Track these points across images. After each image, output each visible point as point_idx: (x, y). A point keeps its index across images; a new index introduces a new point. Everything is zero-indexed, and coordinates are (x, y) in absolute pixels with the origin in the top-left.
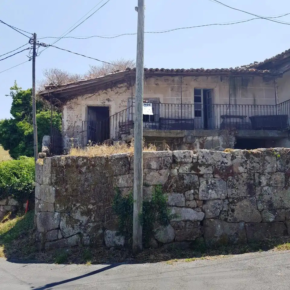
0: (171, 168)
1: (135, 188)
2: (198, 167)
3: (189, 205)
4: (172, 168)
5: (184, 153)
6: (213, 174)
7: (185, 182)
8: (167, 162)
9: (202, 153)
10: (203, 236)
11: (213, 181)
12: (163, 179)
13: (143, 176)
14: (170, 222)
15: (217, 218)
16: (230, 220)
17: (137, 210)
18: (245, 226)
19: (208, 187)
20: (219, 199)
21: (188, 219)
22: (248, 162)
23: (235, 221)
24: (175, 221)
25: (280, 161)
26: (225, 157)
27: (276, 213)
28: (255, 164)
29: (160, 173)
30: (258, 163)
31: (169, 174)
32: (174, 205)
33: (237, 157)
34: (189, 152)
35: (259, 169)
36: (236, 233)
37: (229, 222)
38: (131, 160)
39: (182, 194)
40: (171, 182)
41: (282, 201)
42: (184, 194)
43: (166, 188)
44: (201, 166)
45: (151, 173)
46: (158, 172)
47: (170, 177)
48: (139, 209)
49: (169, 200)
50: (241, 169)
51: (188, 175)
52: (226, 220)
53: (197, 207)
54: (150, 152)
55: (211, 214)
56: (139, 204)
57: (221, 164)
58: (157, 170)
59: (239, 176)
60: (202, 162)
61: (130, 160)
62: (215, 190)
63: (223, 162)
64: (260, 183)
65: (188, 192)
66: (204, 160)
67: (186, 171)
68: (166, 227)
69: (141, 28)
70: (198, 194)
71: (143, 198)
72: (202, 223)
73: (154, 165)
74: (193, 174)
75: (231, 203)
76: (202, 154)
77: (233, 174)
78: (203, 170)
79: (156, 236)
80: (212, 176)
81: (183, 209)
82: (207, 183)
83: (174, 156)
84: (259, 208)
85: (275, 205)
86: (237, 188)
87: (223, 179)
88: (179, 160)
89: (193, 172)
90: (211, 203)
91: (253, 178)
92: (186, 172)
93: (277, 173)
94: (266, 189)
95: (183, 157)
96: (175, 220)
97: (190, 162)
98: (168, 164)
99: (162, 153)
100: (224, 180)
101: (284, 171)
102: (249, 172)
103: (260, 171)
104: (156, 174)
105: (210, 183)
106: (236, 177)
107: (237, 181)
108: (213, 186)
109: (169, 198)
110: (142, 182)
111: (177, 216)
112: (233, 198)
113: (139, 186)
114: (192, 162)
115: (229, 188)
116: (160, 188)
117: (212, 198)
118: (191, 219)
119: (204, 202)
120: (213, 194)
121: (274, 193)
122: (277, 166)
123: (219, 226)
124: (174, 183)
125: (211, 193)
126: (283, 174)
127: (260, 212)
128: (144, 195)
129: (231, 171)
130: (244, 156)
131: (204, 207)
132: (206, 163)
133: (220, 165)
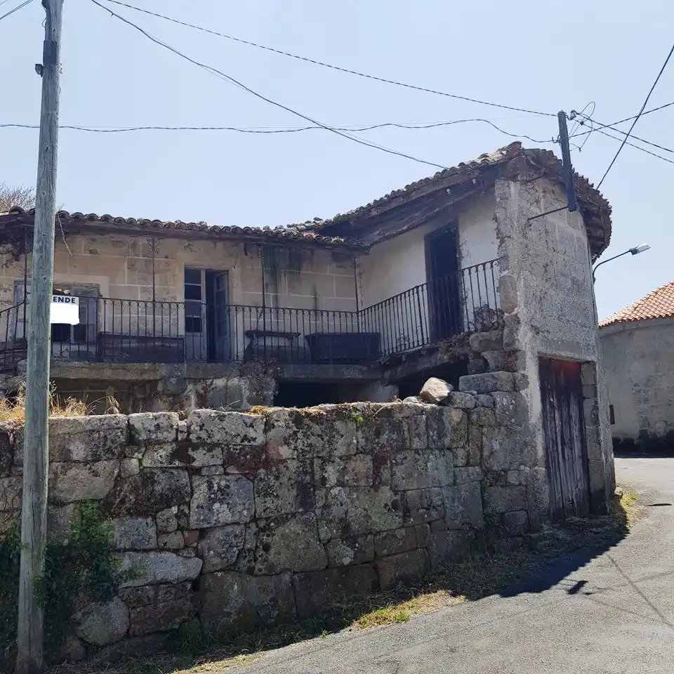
0: (123, 456)
1: (27, 513)
2: (190, 452)
3: (165, 544)
4: (125, 457)
5: (156, 418)
6: (223, 466)
7: (158, 488)
8: (112, 442)
9: (199, 417)
10: (197, 615)
11: (223, 483)
12: (101, 486)
13: (49, 480)
14: (116, 592)
15: (230, 568)
16: (260, 570)
17: (29, 569)
18: (292, 582)
19: (213, 496)
20: (238, 524)
21: (162, 579)
22: (300, 435)
23: (272, 571)
24: (130, 587)
25: (363, 432)
26: (252, 426)
27: (357, 545)
28: (313, 440)
29: (94, 471)
30: (319, 436)
31: (116, 472)
32: (127, 547)
33: (276, 424)
34: (169, 417)
35: (323, 450)
36: (273, 599)
37: (256, 576)
38: (18, 441)
39: (149, 520)
40: (121, 491)
41: (367, 517)
42: (154, 518)
43: (108, 507)
44: (195, 448)
45: (72, 473)
46: (90, 468)
47: (119, 480)
48: (34, 566)
49: (117, 535)
50: (285, 452)
51: (164, 470)
52: (251, 571)
53: (186, 547)
54: (68, 418)
55: (216, 561)
56: (35, 553)
57: (242, 441)
58: (86, 463)
59: (281, 466)
60: (199, 438)
61: (14, 441)
62: (228, 504)
63: (245, 438)
64: (324, 480)
65: (163, 512)
66: (204, 435)
67: (161, 463)
68: (108, 605)
69: (50, 117)
70: (187, 516)
71: (48, 538)
72: (196, 584)
73: (78, 450)
74: (177, 468)
75: (263, 530)
76: (199, 420)
77: (267, 464)
78: (200, 458)
79: (82, 630)
80: (221, 470)
81: (152, 555)
82: (210, 487)
83: (130, 427)
84: (322, 536)
85: (355, 527)
86: (275, 494)
87: (245, 475)
88: (143, 436)
89: (177, 463)
90: (219, 534)
91: (309, 470)
92: (159, 465)
93: (357, 456)
94: (337, 493)
95: (152, 428)
96: (130, 583)
97: (170, 440)
98: (116, 448)
99: (100, 420)
100: (248, 479)
101: (371, 452)
102: (302, 456)
103: (324, 454)
104: (83, 473)
105: (216, 487)
106: (274, 469)
107: (277, 478)
108: (222, 495)
109: (116, 530)
110: (46, 496)
111: (135, 575)
112: (267, 519)
113: (36, 507)
114: (176, 440)
115: (259, 496)
116: (93, 509)
117: (219, 522)
118: (170, 578)
119: (203, 533)
120: (222, 513)
121: (352, 502)
122: (358, 442)
123: (236, 587)
124: (130, 494)
125: (218, 510)
126: (369, 458)
127: (324, 545)
128: (49, 529)
129: (264, 457)
130: (291, 422)
131: (203, 544)
132: (209, 441)
133: (239, 445)
